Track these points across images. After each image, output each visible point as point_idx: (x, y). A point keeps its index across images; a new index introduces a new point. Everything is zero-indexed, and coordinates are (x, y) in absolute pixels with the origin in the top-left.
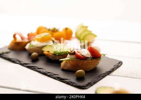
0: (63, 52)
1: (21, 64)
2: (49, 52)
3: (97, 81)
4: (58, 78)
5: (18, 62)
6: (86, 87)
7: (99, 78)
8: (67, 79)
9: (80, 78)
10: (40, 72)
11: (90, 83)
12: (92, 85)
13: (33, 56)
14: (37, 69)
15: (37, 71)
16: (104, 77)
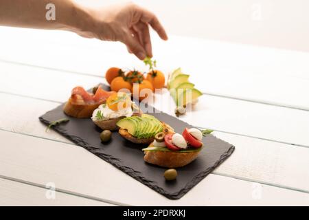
0: (147, 134)
1: (86, 148)
2: (126, 130)
3: (194, 186)
4: (140, 178)
5: (81, 143)
6: (178, 197)
7: (197, 180)
8: (152, 182)
9: (170, 182)
10: (114, 165)
11: (184, 189)
12: (185, 193)
13: (103, 135)
14: (110, 160)
15: (110, 163)
16: (204, 177)
